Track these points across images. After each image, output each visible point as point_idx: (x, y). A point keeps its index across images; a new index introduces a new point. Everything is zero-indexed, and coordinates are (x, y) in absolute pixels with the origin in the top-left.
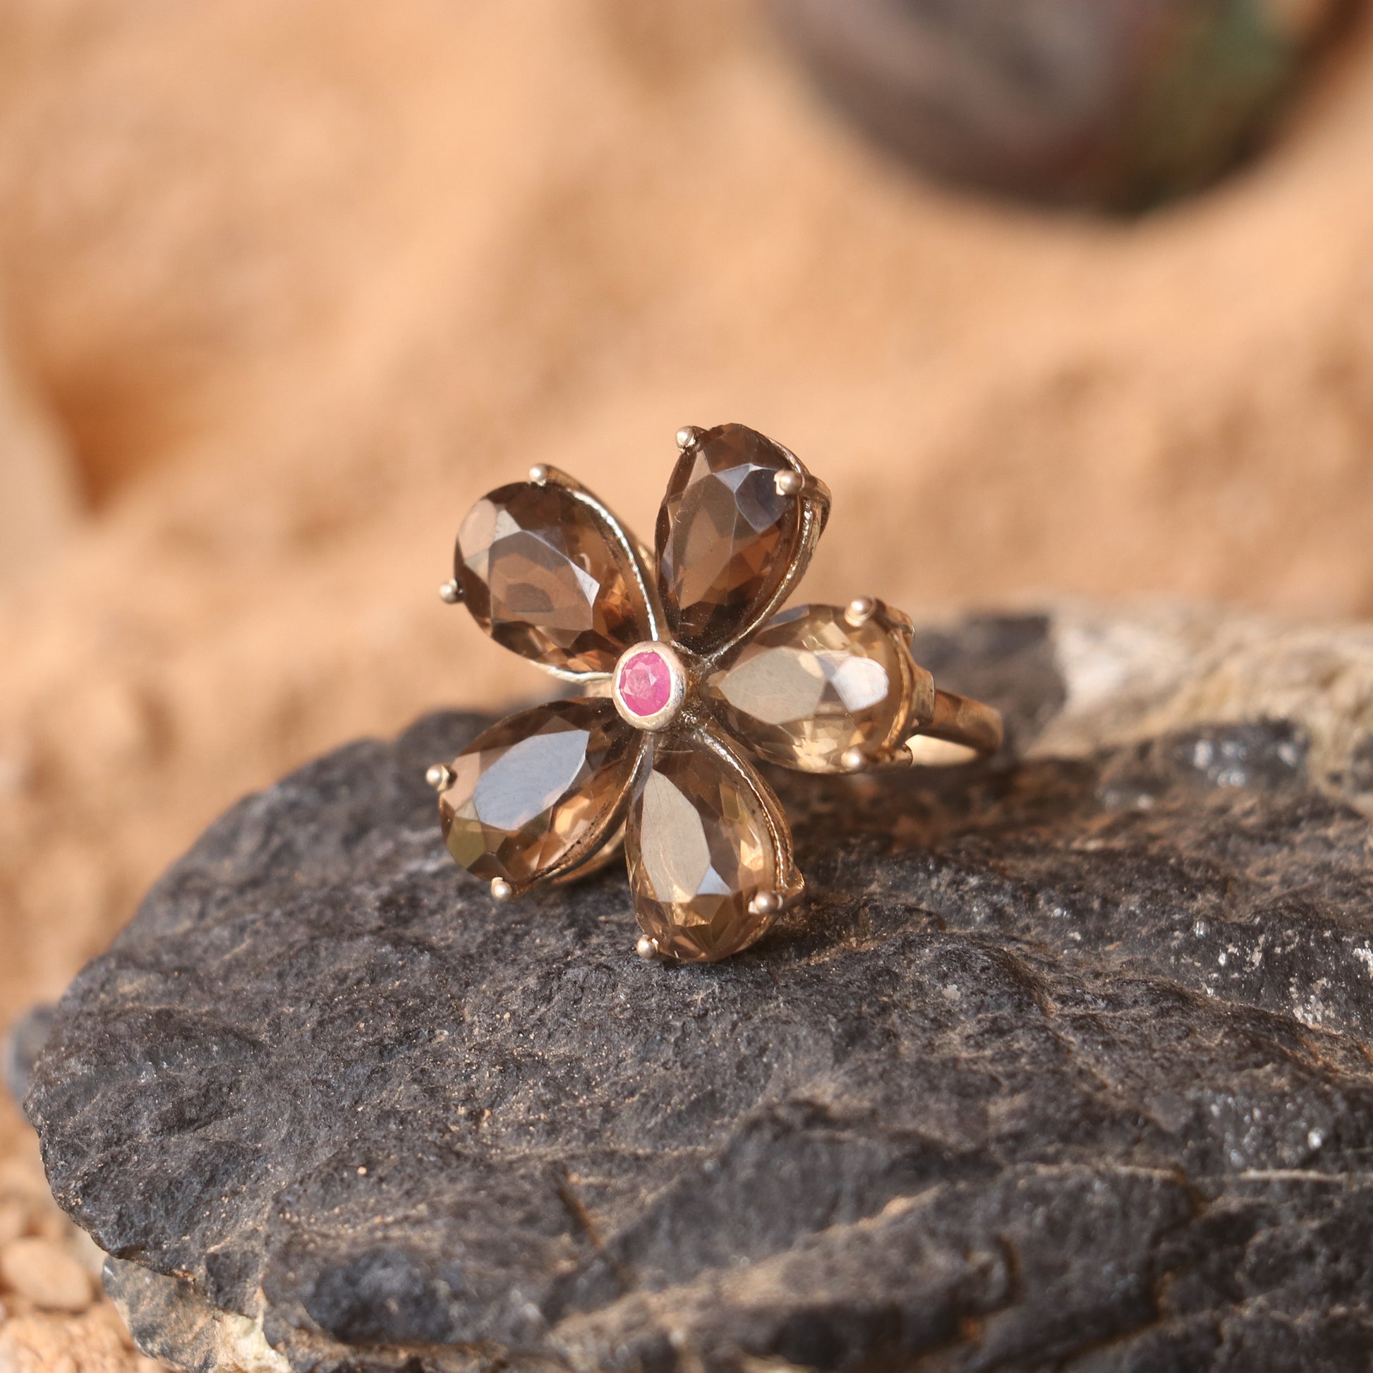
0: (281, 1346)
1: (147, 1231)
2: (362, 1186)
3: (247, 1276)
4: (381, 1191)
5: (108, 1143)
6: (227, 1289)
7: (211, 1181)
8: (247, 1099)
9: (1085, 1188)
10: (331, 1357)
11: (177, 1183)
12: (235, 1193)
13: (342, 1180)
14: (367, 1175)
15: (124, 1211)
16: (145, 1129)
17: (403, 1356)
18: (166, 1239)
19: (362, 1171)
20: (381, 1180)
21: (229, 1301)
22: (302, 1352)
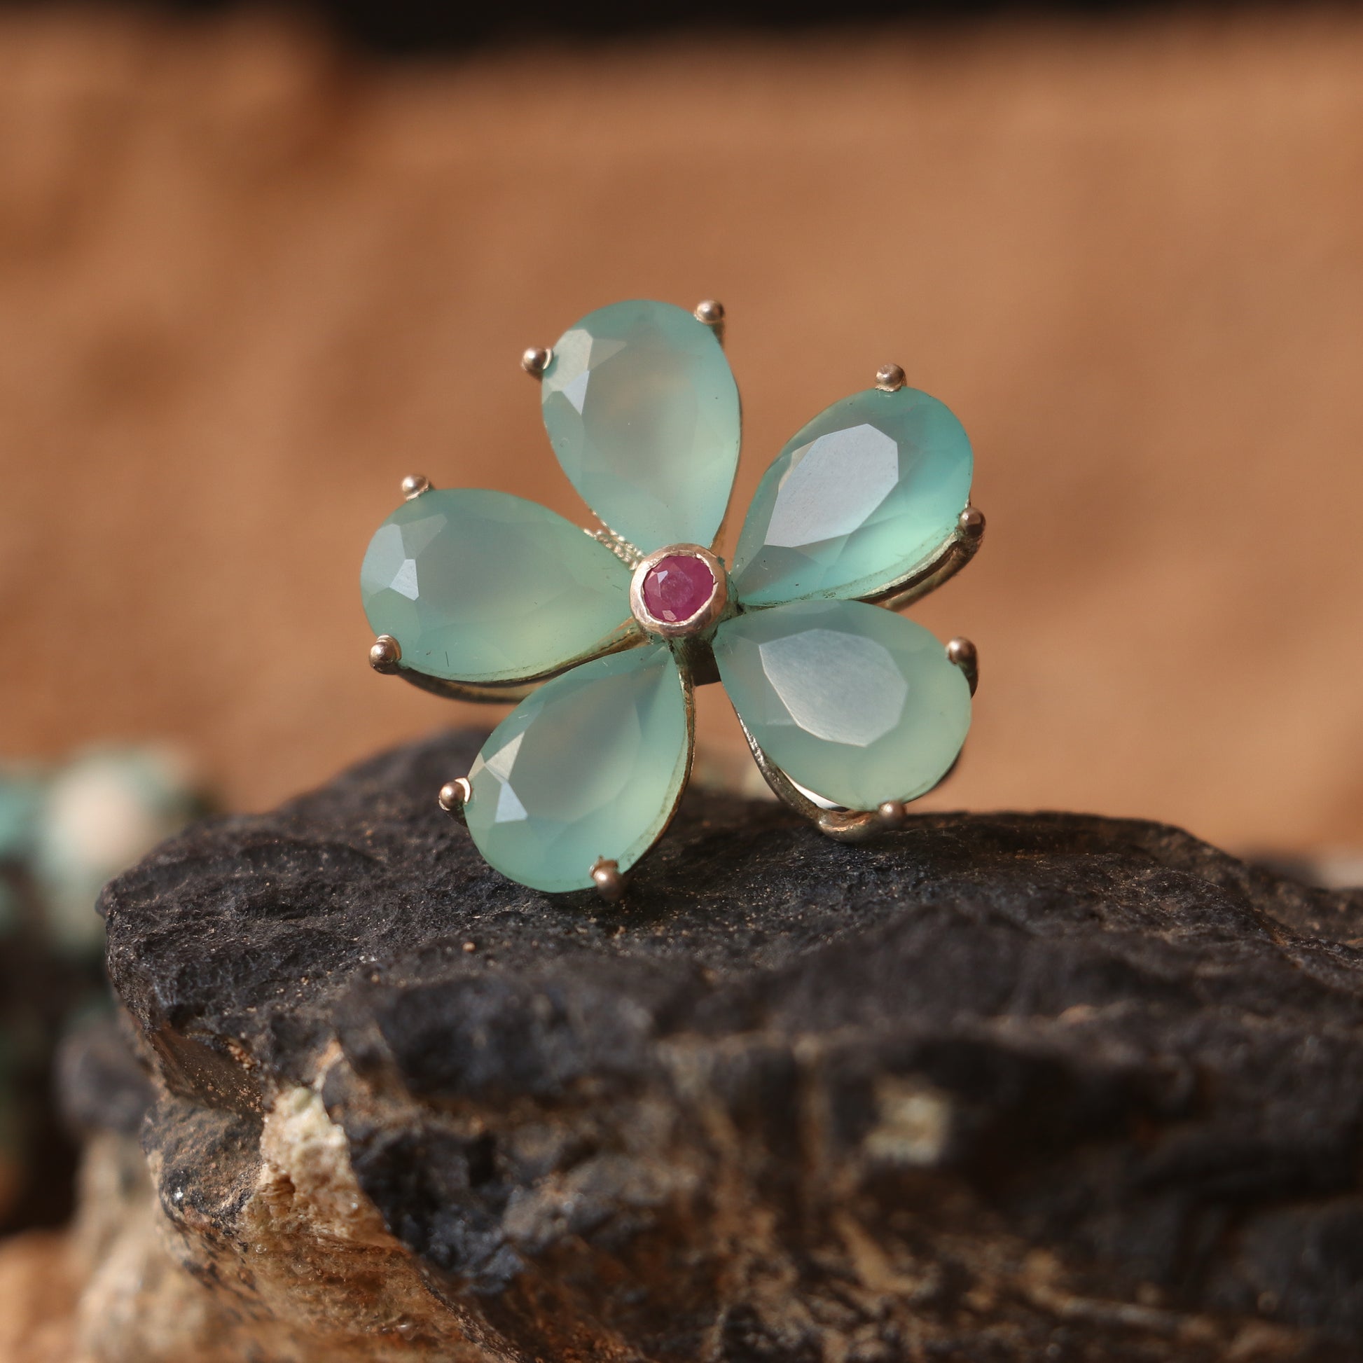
0: (338, 1112)
1: (209, 995)
2: (465, 961)
3: (314, 1046)
4: (486, 967)
5: (183, 916)
6: (289, 1052)
7: (293, 960)
8: (352, 903)
9: (1295, 1040)
10: (394, 1125)
11: (253, 953)
12: (318, 976)
13: (444, 953)
14: (472, 952)
15: (188, 970)
16: (228, 911)
17: (476, 1126)
18: (229, 1006)
19: (469, 946)
20: (488, 957)
21: (289, 1064)
22: (361, 1118)
